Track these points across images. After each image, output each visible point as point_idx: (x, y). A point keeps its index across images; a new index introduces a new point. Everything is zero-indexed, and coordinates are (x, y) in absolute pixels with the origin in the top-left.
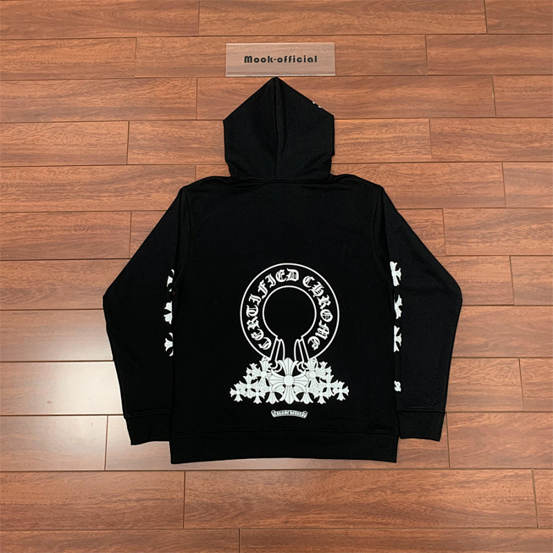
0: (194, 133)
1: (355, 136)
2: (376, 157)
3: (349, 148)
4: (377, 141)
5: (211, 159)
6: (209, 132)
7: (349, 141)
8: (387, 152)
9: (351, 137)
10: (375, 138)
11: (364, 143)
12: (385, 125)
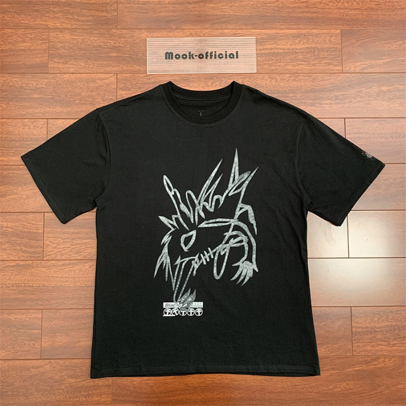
0: (112, 42)
1: (269, 46)
2: (290, 67)
3: (264, 58)
4: (291, 51)
5: (129, 68)
6: (127, 41)
7: (263, 52)
8: (300, 63)
9: (266, 47)
10: (288, 49)
11: (278, 53)
12: (299, 36)
